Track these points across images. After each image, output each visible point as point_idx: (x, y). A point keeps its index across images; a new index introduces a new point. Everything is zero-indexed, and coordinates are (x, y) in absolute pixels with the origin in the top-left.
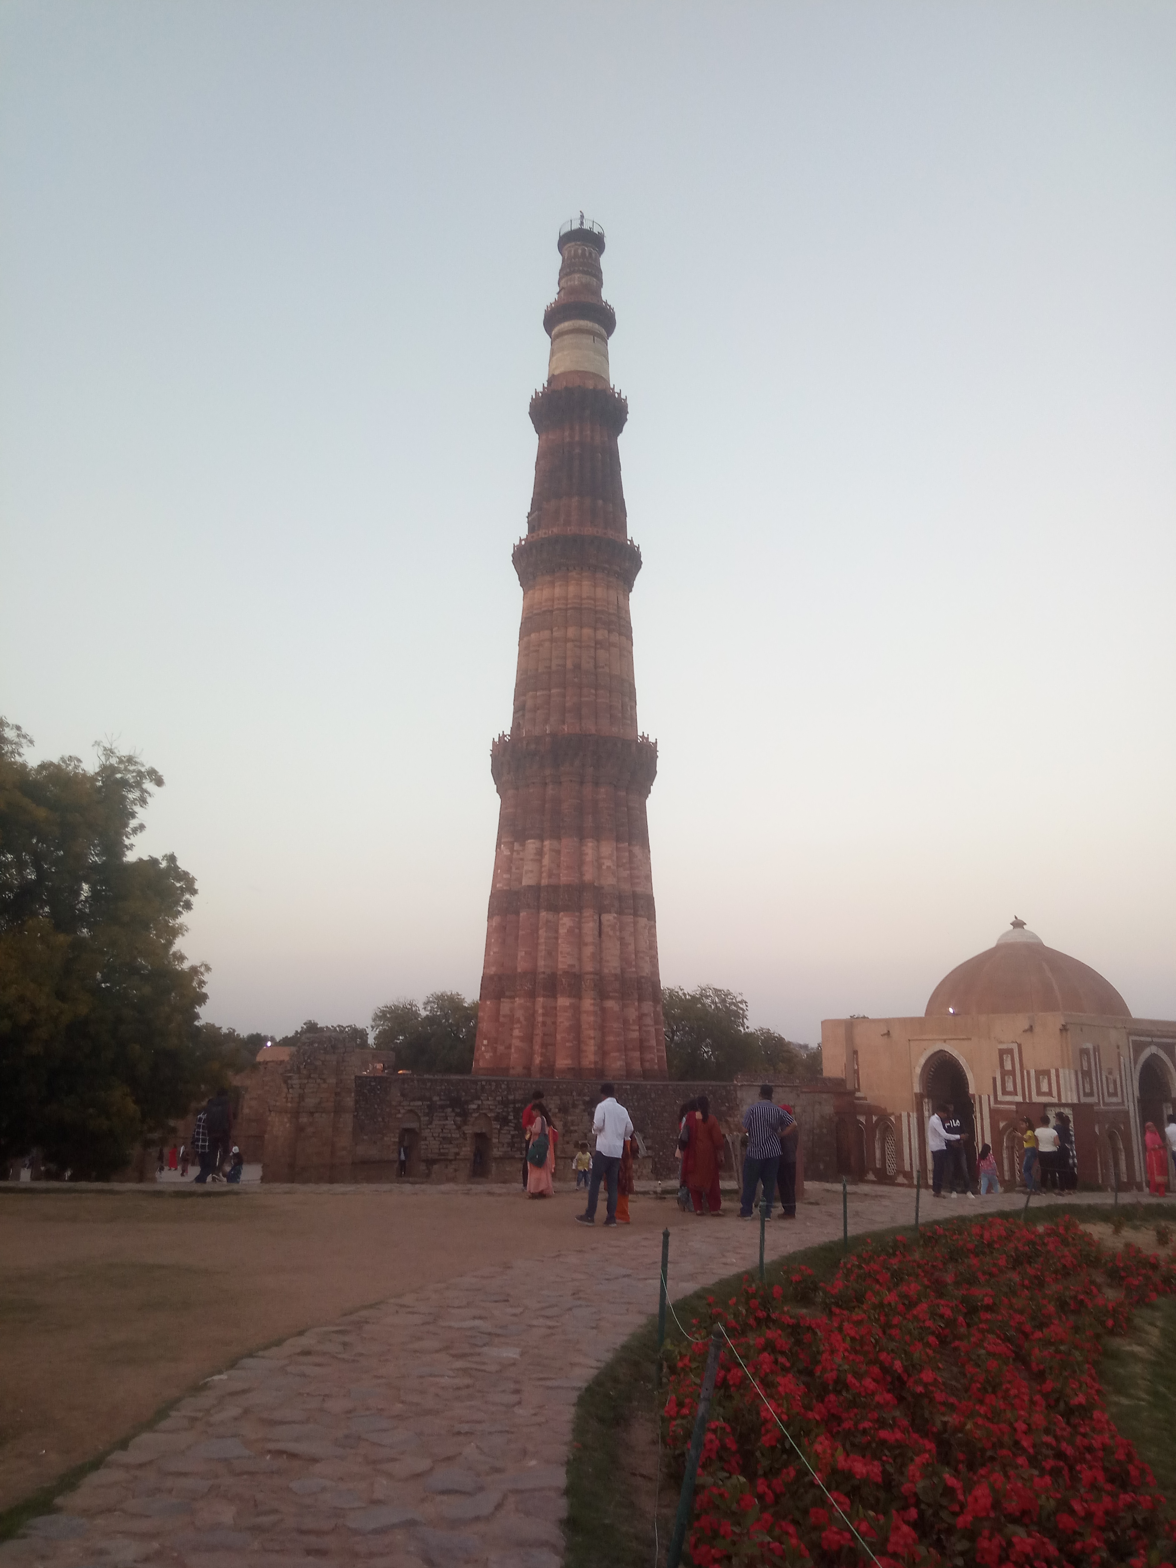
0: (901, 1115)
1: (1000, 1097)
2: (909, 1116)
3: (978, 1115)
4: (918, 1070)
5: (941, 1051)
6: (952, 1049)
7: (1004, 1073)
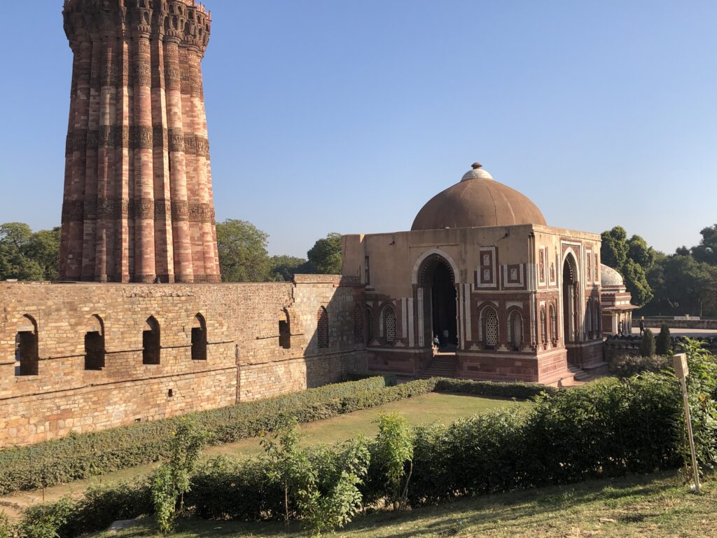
0: (401, 300)
1: (480, 285)
2: (407, 300)
3: (461, 298)
4: (416, 268)
5: (435, 255)
6: (442, 252)
7: (484, 268)
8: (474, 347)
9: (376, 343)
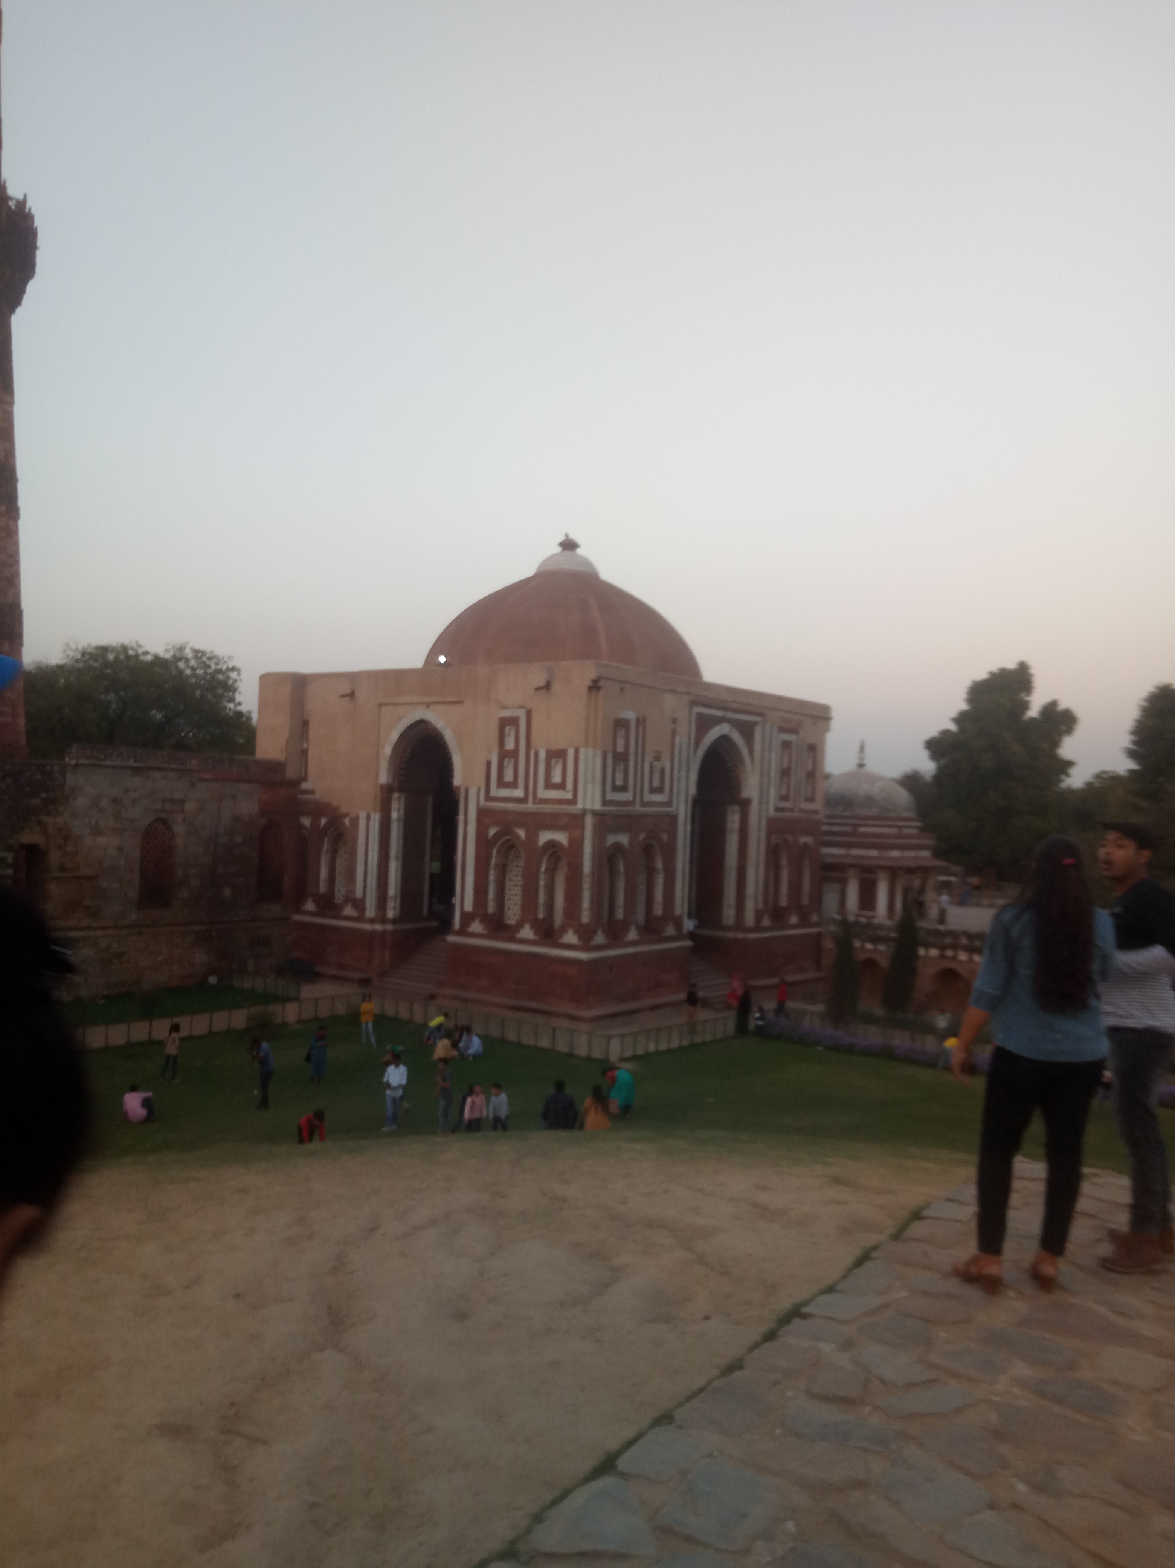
0: (358, 816)
1: (494, 791)
2: (368, 818)
4: (388, 750)
5: (421, 723)
6: (436, 718)
7: (504, 755)
8: (476, 927)
9: (310, 906)
